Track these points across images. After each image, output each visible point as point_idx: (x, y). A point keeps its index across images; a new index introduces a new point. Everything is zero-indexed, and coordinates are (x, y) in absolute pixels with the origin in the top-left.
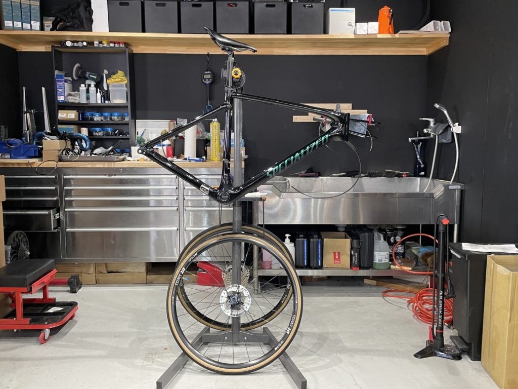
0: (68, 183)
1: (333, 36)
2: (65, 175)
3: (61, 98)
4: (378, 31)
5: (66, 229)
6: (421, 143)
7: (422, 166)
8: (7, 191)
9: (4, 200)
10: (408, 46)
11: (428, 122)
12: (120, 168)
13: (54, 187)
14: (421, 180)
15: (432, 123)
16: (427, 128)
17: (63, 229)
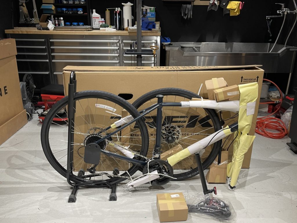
0: (52, 44)
2: (50, 39)
5: (53, 73)
6: (272, 20)
7: (271, 35)
8: (17, 48)
9: (17, 54)
11: (281, 6)
12: (84, 35)
13: (45, 47)
14: (270, 45)
15: (283, 6)
16: (279, 10)
17: (52, 72)
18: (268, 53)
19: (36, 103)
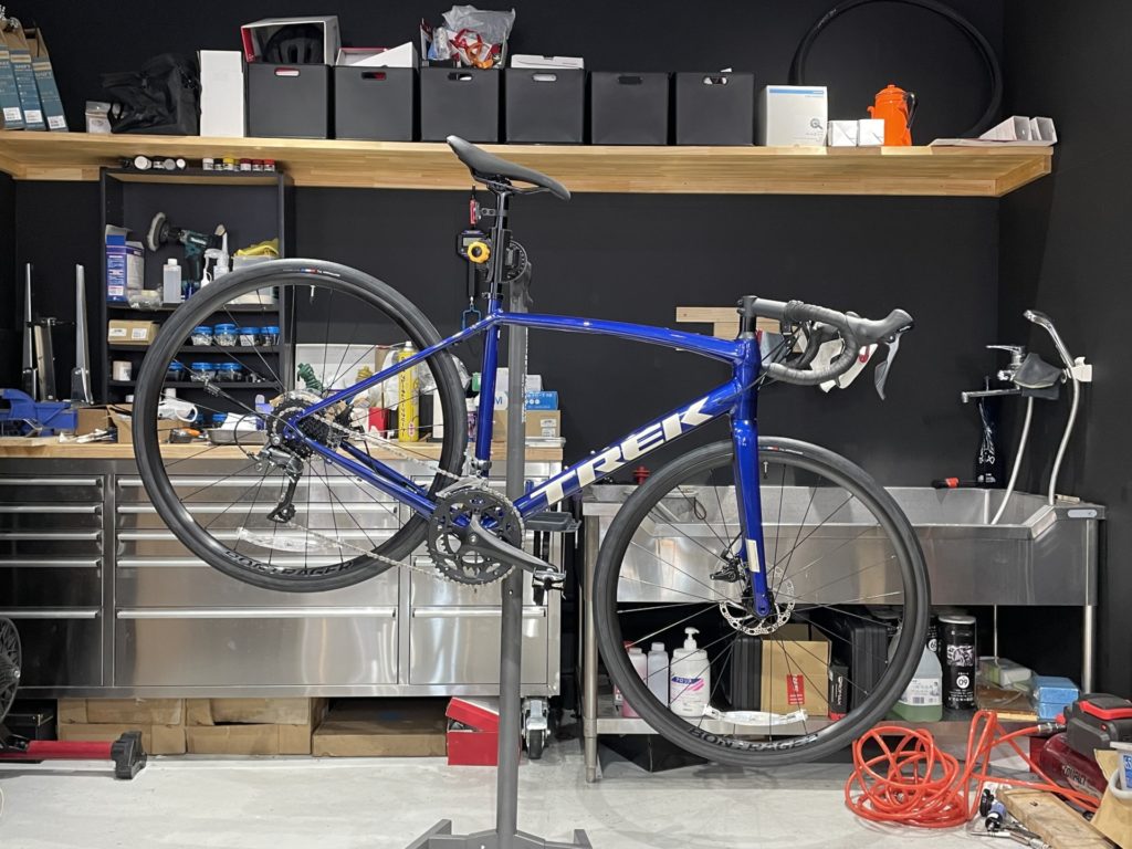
1: (775, 149)
2: (120, 478)
3: (116, 292)
4: (883, 140)
5: (117, 612)
10: (953, 175)
13: (94, 508)
14: (991, 494)
15: (1018, 357)
16: (1005, 368)
17: (110, 612)
18: (985, 523)
19: (23, 747)
